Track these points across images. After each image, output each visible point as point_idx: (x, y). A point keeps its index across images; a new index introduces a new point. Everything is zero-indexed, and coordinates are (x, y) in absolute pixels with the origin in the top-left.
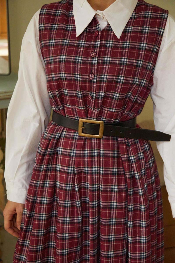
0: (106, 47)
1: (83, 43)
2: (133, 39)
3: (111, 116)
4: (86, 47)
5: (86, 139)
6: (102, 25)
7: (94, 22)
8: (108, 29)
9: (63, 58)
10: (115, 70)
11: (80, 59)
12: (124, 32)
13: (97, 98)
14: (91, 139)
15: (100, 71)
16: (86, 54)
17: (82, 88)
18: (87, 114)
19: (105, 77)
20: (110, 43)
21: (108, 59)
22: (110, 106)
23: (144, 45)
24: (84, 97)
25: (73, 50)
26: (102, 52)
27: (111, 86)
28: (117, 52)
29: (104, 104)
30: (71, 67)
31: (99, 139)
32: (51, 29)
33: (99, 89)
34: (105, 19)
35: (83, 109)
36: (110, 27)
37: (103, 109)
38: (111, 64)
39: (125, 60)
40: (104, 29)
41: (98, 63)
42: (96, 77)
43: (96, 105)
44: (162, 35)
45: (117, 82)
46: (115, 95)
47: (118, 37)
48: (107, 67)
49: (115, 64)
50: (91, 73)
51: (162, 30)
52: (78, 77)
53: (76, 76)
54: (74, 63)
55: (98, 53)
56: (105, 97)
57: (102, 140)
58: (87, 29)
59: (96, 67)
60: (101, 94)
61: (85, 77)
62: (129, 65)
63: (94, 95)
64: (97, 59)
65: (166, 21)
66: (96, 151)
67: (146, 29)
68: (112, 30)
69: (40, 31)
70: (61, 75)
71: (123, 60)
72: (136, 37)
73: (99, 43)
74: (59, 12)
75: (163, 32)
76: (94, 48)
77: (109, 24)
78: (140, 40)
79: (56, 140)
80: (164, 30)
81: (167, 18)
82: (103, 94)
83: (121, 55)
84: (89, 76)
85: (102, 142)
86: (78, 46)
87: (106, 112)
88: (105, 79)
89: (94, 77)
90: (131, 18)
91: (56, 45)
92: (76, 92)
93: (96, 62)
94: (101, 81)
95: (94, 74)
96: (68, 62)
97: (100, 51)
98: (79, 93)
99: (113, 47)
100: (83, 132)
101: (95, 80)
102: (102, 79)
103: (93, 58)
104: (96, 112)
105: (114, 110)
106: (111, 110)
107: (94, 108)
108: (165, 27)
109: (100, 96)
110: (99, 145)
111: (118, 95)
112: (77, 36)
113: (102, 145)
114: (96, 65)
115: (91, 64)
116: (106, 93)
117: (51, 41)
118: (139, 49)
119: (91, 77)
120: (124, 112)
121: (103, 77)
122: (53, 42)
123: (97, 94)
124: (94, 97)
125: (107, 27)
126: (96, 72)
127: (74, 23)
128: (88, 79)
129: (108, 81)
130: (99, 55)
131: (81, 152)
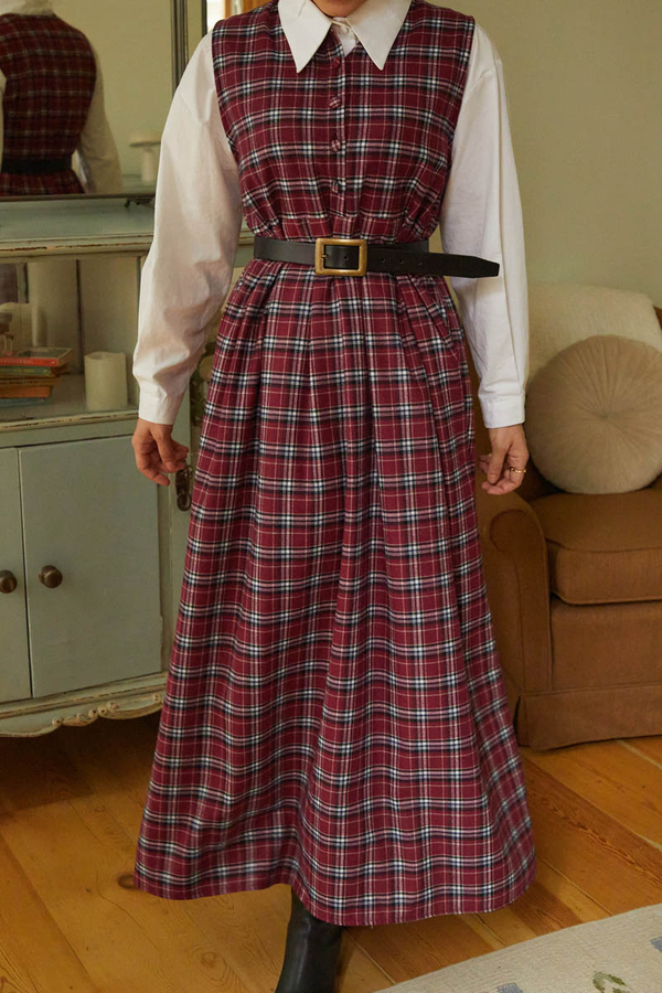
0: (358, 87)
1: (310, 83)
2: (411, 70)
3: (379, 228)
4: (321, 91)
5: (332, 279)
6: (347, 45)
7: (331, 40)
8: (360, 52)
9: (275, 114)
10: (382, 129)
11: (309, 113)
12: (391, 57)
13: (350, 191)
15: (352, 134)
16: (321, 103)
17: (319, 172)
18: (331, 228)
19: (362, 145)
20: (366, 79)
21: (366, 110)
22: (378, 208)
23: (433, 82)
24: (324, 190)
25: (292, 98)
26: (353, 97)
27: (376, 164)
28: (381, 95)
29: (364, 203)
30: (292, 131)
31: (359, 279)
32: (240, 64)
33: (352, 172)
34: (351, 34)
35: (322, 216)
36: (363, 48)
37: (364, 216)
38: (373, 119)
39: (399, 111)
40: (351, 54)
41: (347, 119)
42: (344, 147)
43: (349, 206)
44: (467, 63)
45: (386, 155)
46: (386, 182)
47: (381, 67)
48: (366, 124)
49: (380, 119)
50: (334, 137)
51: (466, 54)
52: (309, 149)
53: (305, 147)
54: (299, 121)
55: (343, 100)
56: (366, 188)
57: (364, 279)
58: (315, 56)
59: (343, 127)
60: (356, 181)
61: (322, 147)
62: (408, 120)
63: (344, 184)
64: (343, 111)
65: (472, 35)
66: (355, 302)
67: (435, 51)
68: (367, 54)
69: (217, 71)
70: (274, 149)
71: (395, 110)
72: (416, 66)
73: (344, 79)
74: (253, 29)
75: (468, 58)
76: (335, 90)
77: (360, 43)
78: (425, 72)
79: (265, 289)
80: (469, 53)
81: (473, 32)
82: (361, 181)
83: (391, 101)
84: (330, 145)
85: (365, 283)
86: (302, 90)
87: (370, 220)
88: (363, 150)
89: (341, 146)
90: (402, 32)
91: (256, 93)
92: (306, 183)
93: (343, 116)
94: (354, 154)
95: (341, 141)
96: (285, 121)
97: (347, 96)
98: (313, 184)
99: (373, 87)
100: (325, 267)
101: (343, 153)
102: (358, 150)
103: (336, 109)
104: (350, 221)
105: (385, 215)
106: (380, 216)
107: (344, 212)
108: (470, 48)
109: (356, 187)
110: (360, 289)
111: (391, 182)
112: (298, 71)
113: (366, 290)
114: (343, 122)
115: (333, 122)
116: (368, 179)
117: (244, 87)
118: (424, 89)
119: (334, 146)
120: (404, 221)
121: (358, 144)
122: (248, 87)
123: (349, 181)
124: (344, 189)
125: (357, 49)
126: (343, 135)
127: (289, 48)
128: (328, 153)
129: (369, 153)
130: (347, 103)
131: (324, 307)
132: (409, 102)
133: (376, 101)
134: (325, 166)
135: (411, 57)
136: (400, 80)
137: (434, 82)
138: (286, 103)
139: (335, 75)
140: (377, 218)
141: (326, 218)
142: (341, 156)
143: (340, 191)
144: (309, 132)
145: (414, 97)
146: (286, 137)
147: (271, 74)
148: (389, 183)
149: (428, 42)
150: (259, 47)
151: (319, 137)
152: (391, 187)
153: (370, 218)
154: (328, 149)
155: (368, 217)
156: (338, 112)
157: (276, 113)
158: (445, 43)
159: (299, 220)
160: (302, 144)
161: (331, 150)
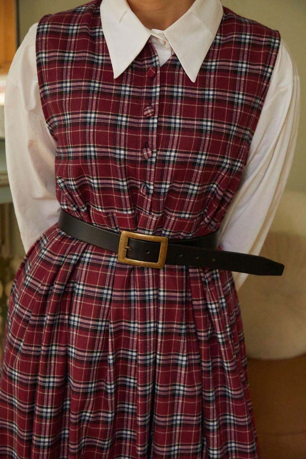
0: (171, 98)
1: (126, 89)
2: (221, 84)
3: (180, 225)
4: (135, 98)
5: (133, 269)
6: (163, 56)
7: (148, 50)
8: (174, 64)
9: (92, 117)
10: (191, 142)
11: (123, 120)
12: (203, 70)
13: (157, 194)
14: (141, 269)
15: (163, 143)
16: (135, 110)
18: (136, 223)
19: (172, 155)
20: (179, 91)
21: (177, 122)
22: (181, 207)
24: (133, 189)
25: (109, 103)
26: (166, 107)
27: (183, 171)
28: (194, 107)
29: (169, 204)
30: (107, 135)
32: (62, 62)
33: (160, 177)
34: (167, 46)
35: (130, 212)
36: (178, 60)
37: (167, 214)
38: (184, 131)
39: (208, 124)
40: (166, 65)
41: (159, 127)
42: (155, 155)
43: (154, 207)
44: (270, 78)
45: (193, 164)
46: (191, 187)
47: (193, 80)
48: (177, 135)
49: (190, 131)
50: (146, 145)
51: (270, 70)
52: (121, 153)
53: (118, 152)
54: (114, 126)
55: (157, 110)
56: (171, 191)
57: (161, 272)
58: (133, 63)
59: (155, 136)
60: (163, 186)
61: (134, 153)
62: (216, 134)
63: (152, 187)
64: (156, 121)
65: (277, 52)
66: (151, 293)
67: (243, 66)
68: (180, 66)
69: (39, 65)
70: (88, 149)
71: (205, 123)
72: (226, 80)
73: (158, 89)
74: (75, 28)
75: (271, 73)
76: (149, 99)
77: (175, 55)
78: (233, 87)
79: (71, 268)
80: (273, 69)
81: (278, 48)
82: (168, 186)
83: (201, 114)
84: (142, 152)
85: (161, 275)
86: (118, 96)
87: (173, 219)
88: (172, 159)
89: (152, 155)
90: (214, 45)
91: (75, 93)
92: (117, 182)
93: (155, 126)
94: (164, 161)
95: (152, 149)
96: (100, 125)
97: (161, 106)
98: (123, 184)
99: (186, 99)
100: (127, 257)
101: (154, 160)
102: (167, 158)
103: (149, 118)
104: (154, 219)
105: (187, 216)
106: (183, 216)
107: (150, 211)
108: (274, 65)
109: (163, 191)
110: (157, 280)
111: (196, 188)
112: (116, 76)
113: (162, 282)
114: (155, 132)
115: (146, 130)
116: (174, 184)
117: (64, 85)
118: (232, 104)
119: (145, 153)
120: (202, 219)
121: (168, 154)
122: (68, 85)
123: (157, 186)
124: (151, 192)
125: (172, 60)
126: (154, 144)
127: (107, 52)
128: (140, 159)
129: (178, 163)
130: (160, 112)
131: (124, 294)
132: (218, 115)
133: (187, 113)
134: (135, 170)
135: (220, 71)
136: (210, 93)
137: (241, 97)
138: (103, 107)
139: (151, 83)
140: (179, 218)
141: (133, 214)
142: (151, 162)
143: (148, 193)
144: (123, 138)
145: (222, 111)
146: (100, 140)
147: (90, 76)
148: (194, 188)
149: (237, 57)
150: (79, 47)
151: (132, 144)
152: (194, 192)
153: (173, 217)
154: (139, 156)
155: (171, 217)
156: (151, 121)
157: (93, 115)
158: (253, 58)
159: (107, 214)
160: (115, 149)
161: (143, 157)
